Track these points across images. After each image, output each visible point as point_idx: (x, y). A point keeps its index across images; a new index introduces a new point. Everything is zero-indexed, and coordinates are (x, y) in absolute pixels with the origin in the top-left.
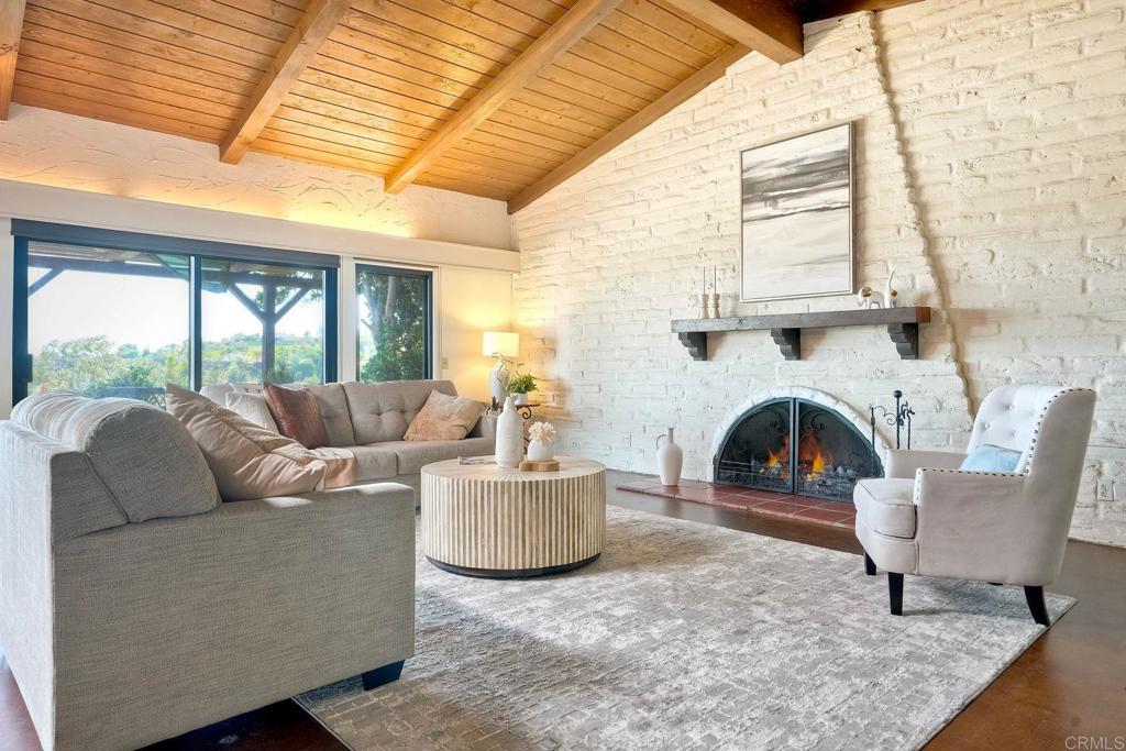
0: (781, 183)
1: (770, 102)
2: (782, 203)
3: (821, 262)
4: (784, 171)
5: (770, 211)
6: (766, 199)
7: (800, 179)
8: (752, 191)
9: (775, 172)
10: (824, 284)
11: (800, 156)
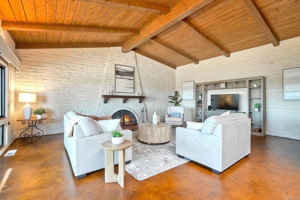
0: (123, 73)
1: (119, 58)
2: (123, 77)
3: (130, 88)
4: (123, 71)
6: (120, 75)
7: (126, 73)
8: (117, 72)
10: (130, 91)
11: (126, 70)
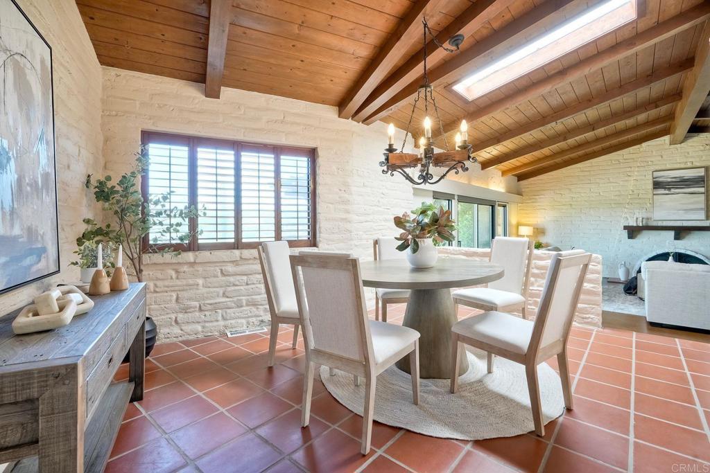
0: (672, 184)
1: (664, 157)
2: (673, 190)
3: (692, 210)
4: (674, 180)
5: (667, 192)
6: (665, 188)
8: (657, 185)
9: (669, 180)
11: (682, 176)
